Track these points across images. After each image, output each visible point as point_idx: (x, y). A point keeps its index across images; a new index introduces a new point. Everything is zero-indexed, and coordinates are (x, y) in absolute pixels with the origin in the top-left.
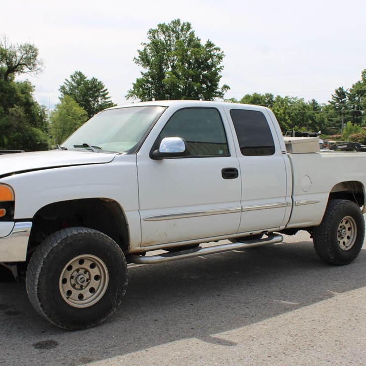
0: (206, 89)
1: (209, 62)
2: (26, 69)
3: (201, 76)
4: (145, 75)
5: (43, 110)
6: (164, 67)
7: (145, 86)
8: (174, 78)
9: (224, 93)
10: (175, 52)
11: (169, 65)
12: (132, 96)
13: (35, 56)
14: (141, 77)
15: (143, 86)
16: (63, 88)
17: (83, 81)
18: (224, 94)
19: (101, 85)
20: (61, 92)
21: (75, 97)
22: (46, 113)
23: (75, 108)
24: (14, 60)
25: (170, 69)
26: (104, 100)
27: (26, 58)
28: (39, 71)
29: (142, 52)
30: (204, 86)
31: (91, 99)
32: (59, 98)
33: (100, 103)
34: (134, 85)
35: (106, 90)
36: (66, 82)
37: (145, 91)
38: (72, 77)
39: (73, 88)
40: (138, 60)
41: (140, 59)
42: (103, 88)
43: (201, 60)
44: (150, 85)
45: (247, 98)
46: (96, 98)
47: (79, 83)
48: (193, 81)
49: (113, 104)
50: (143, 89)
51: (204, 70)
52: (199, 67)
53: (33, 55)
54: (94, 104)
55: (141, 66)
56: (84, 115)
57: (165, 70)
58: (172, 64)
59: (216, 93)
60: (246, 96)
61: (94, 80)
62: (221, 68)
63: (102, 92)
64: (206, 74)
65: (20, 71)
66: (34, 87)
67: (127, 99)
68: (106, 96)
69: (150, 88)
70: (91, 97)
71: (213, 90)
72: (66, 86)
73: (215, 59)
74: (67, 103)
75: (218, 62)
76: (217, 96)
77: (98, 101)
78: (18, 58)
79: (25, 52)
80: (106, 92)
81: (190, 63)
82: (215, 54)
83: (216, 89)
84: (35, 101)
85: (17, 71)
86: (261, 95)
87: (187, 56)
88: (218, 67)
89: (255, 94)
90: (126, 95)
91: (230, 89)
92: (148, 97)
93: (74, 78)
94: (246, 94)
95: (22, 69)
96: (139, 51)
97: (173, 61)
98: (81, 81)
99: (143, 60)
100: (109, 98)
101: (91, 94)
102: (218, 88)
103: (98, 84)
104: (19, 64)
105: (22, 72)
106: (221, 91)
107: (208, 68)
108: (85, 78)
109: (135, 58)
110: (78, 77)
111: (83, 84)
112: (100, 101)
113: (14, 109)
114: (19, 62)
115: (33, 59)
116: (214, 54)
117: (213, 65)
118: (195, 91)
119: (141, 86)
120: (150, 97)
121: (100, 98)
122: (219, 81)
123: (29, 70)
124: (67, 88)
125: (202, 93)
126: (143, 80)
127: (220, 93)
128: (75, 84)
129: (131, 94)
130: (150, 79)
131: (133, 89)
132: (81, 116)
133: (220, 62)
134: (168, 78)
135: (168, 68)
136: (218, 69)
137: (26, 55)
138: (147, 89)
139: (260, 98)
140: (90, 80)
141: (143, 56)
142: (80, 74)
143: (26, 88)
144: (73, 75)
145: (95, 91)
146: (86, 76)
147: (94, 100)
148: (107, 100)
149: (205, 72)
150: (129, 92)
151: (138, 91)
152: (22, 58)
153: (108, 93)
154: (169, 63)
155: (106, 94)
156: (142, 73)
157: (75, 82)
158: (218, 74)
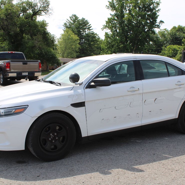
0: (150, 23)
1: (151, 6)
2: (43, 13)
3: (146, 15)
5: (53, 37)
6: (124, 10)
7: (113, 22)
8: (130, 17)
9: (160, 25)
10: (131, 1)
11: (127, 9)
12: (105, 29)
13: (48, 6)
14: (110, 17)
15: (112, 22)
16: (65, 24)
17: (77, 20)
18: (160, 26)
19: (87, 22)
20: (64, 26)
21: (72, 29)
22: (55, 39)
23: (72, 35)
24: (36, 8)
25: (128, 12)
26: (89, 31)
27: (43, 7)
28: (50, 14)
29: (111, 2)
30: (148, 21)
31: (81, 30)
32: (63, 30)
33: (87, 33)
34: (107, 22)
35: (90, 25)
36: (67, 20)
37: (113, 25)
38: (70, 18)
39: (71, 24)
40: (108, 7)
41: (109, 6)
42: (89, 24)
43: (147, 5)
44: (115, 22)
45: (174, 29)
46: (84, 30)
47: (74, 21)
48: (141, 19)
49: (94, 33)
50: (111, 24)
51: (148, 12)
52: (145, 10)
53: (47, 5)
54: (83, 34)
55: (110, 10)
56: (78, 40)
57: (124, 12)
58: (129, 8)
59: (156, 25)
60: (174, 27)
61: (83, 19)
62: (158, 10)
63: (88, 26)
64: (149, 14)
65: (40, 14)
66: (48, 24)
67: (102, 30)
68: (90, 29)
69: (115, 23)
70: (81, 29)
71: (154, 24)
72: (67, 23)
73: (155, 5)
74: (67, 33)
75: (157, 7)
76: (156, 27)
77: (85, 31)
78: (39, 7)
79: (42, 3)
80: (90, 26)
81: (140, 8)
82: (155, 2)
83: (156, 23)
84: (49, 32)
85: (38, 14)
86: (183, 26)
87: (138, 3)
88: (157, 9)
89: (179, 25)
90: (102, 28)
91: (164, 23)
92: (114, 29)
93: (71, 18)
94: (174, 26)
95: (41, 13)
96: (109, 2)
97: (129, 6)
98: (76, 20)
99: (111, 6)
100: (92, 29)
101: (81, 27)
102: (156, 22)
103: (86, 21)
104: (39, 10)
105: (41, 15)
106: (158, 24)
107: (151, 10)
108: (78, 18)
109: (107, 6)
110: (74, 18)
111: (77, 21)
112: (87, 31)
113: (36, 36)
114: (39, 9)
115: (47, 7)
116: (154, 2)
117: (154, 8)
118: (142, 24)
119: (110, 22)
120: (116, 28)
121: (86, 30)
122: (157, 18)
123: (45, 14)
124: (68, 24)
125: (147, 26)
126: (112, 19)
127: (158, 26)
128: (72, 22)
129: (105, 27)
130: (116, 18)
131: (106, 24)
132: (76, 40)
133: (158, 7)
134: (127, 17)
135: (127, 11)
136: (157, 11)
137: (43, 5)
138: (114, 24)
139: (182, 28)
140: (81, 19)
141: (111, 4)
142: (75, 16)
143: (44, 25)
144: (71, 16)
145: (84, 25)
146: (78, 17)
147: (83, 31)
148: (90, 31)
149: (149, 13)
150: (104, 26)
151: (109, 25)
152: (40, 7)
153: (91, 26)
154: (127, 8)
155: (90, 27)
156: (111, 14)
157: (72, 20)
158: (157, 14)
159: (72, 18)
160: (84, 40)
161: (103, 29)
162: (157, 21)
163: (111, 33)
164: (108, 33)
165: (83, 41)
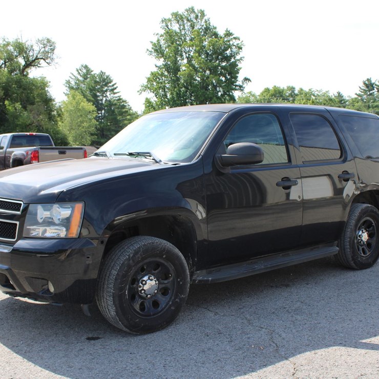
0: (225, 82)
1: (228, 52)
2: (43, 64)
3: (219, 68)
4: (159, 68)
6: (179, 59)
8: (191, 71)
9: (244, 86)
10: (192, 43)
11: (185, 56)
12: (144, 91)
13: (53, 50)
14: (155, 70)
15: (158, 80)
16: (68, 82)
17: (89, 75)
18: (244, 88)
19: (110, 79)
20: (66, 86)
21: (82, 92)
23: (82, 103)
24: (31, 54)
25: (185, 61)
26: (112, 95)
27: (43, 52)
29: (155, 44)
30: (223, 79)
31: (98, 94)
33: (109, 99)
34: (148, 78)
35: (115, 84)
36: (72, 76)
37: (160, 85)
39: (78, 83)
40: (151, 52)
41: (153, 50)
42: (112, 82)
43: (219, 50)
44: (164, 79)
45: (267, 92)
46: (104, 93)
47: (85, 77)
48: (211, 74)
50: (157, 82)
51: (222, 62)
52: (217, 59)
53: (51, 49)
54: (102, 100)
55: (154, 58)
56: (93, 111)
57: (180, 61)
58: (187, 55)
59: (236, 86)
61: (102, 74)
62: (241, 59)
63: (110, 86)
64: (225, 66)
65: (37, 66)
67: (139, 94)
68: (115, 91)
69: (164, 82)
70: (98, 92)
71: (232, 83)
72: (71, 80)
73: (234, 49)
74: (74, 99)
75: (238, 53)
76: (238, 90)
77: (106, 96)
78: (36, 52)
79: (42, 46)
80: (115, 86)
81: (207, 55)
82: (235, 44)
83: (236, 82)
84: (53, 98)
85: (34, 66)
87: (204, 46)
88: (238, 57)
90: (139, 90)
91: (251, 82)
92: (162, 91)
93: (79, 71)
95: (39, 63)
96: (152, 42)
97: (189, 52)
98: (87, 74)
99: (156, 51)
100: (118, 92)
101: (99, 88)
102: (238, 81)
103: (107, 77)
104: (36, 59)
105: (39, 67)
106: (241, 84)
107: (227, 59)
108: (92, 71)
109: (148, 50)
110: (85, 71)
111: (90, 77)
112: (109, 96)
114: (37, 56)
115: (51, 53)
116: (233, 44)
117: (232, 56)
118: (213, 84)
119: (155, 80)
121: (108, 94)
122: (238, 73)
123: (47, 65)
124: (73, 83)
125: (221, 86)
126: (158, 73)
127: (240, 87)
128: (81, 79)
129: (146, 88)
130: (166, 73)
131: (147, 84)
132: (90, 112)
133: (240, 53)
134: (185, 70)
135: (183, 59)
136: (238, 60)
137: (43, 49)
138: (161, 83)
139: (281, 91)
140: (98, 73)
141: (156, 47)
142: (86, 67)
144: (78, 68)
145: (103, 85)
146: (92, 69)
147: (102, 96)
148: (116, 95)
149: (224, 64)
150: (142, 87)
151: (152, 85)
152: (39, 52)
153: (117, 87)
154: (184, 54)
155: (115, 88)
156: (156, 65)
157: (81, 76)
158: (238, 66)
159: (81, 70)
160: (103, 111)
161: (140, 92)
162: (238, 79)
163: (156, 100)
164: (150, 99)
165: (101, 114)
